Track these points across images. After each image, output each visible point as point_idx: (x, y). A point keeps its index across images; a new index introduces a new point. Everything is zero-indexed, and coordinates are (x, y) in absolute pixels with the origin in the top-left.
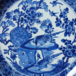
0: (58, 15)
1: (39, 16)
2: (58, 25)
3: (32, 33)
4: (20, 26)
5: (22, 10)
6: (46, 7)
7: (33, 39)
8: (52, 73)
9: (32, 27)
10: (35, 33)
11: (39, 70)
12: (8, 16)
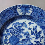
0: (32, 29)
1: (23, 30)
2: (32, 34)
3: (20, 38)
4: (14, 35)
5: (14, 28)
6: (26, 26)
7: (20, 41)
9: (20, 35)
10: (21, 38)
12: (7, 31)
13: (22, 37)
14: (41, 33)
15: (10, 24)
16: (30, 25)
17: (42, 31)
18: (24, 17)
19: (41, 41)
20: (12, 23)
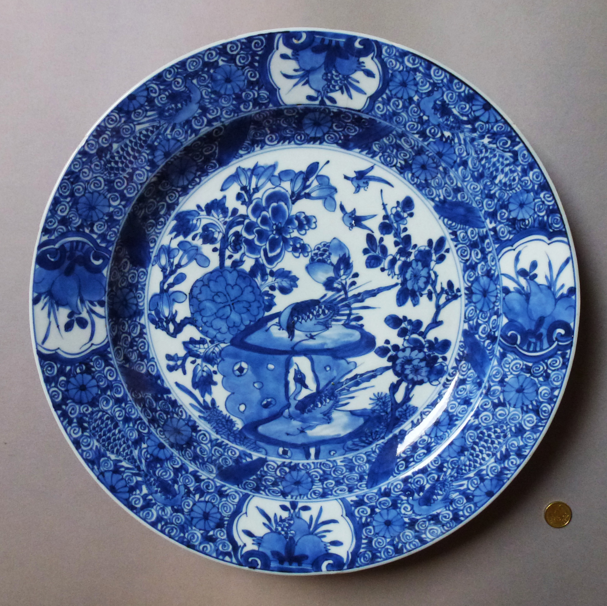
14: (441, 259)
15: (204, 172)
16: (358, 189)
17: (449, 244)
18: (317, 124)
19: (436, 323)
20: (223, 163)
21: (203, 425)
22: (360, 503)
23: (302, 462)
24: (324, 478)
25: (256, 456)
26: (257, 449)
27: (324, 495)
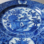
1: (21, 12)
8: (30, 31)
11: (22, 30)
13: (20, 16)
14: (36, 13)
21: (7, 29)
22: (34, 38)
23: (22, 34)
24: (26, 36)
25: (15, 34)
26: (15, 33)
27: (27, 38)
